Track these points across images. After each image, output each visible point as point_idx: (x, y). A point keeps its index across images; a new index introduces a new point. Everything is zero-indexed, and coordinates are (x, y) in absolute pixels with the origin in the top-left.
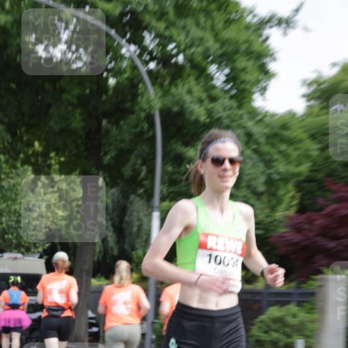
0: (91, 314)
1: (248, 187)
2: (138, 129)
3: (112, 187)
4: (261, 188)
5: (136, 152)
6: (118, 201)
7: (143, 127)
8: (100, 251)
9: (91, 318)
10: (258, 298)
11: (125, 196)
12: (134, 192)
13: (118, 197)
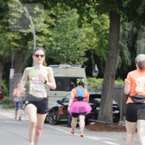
0: (114, 102)
8: (120, 63)
9: (114, 105)
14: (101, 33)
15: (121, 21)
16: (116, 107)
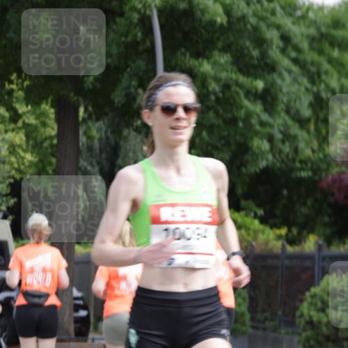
0: (76, 293)
1: (288, 112)
2: (130, 39)
3: (97, 119)
4: (306, 112)
5: (129, 70)
6: (107, 138)
7: (136, 35)
9: (77, 298)
10: (308, 263)
11: (117, 131)
12: (129, 125)
13: (106, 133)
14: (42, 143)
15: (80, 119)
16: (81, 302)
